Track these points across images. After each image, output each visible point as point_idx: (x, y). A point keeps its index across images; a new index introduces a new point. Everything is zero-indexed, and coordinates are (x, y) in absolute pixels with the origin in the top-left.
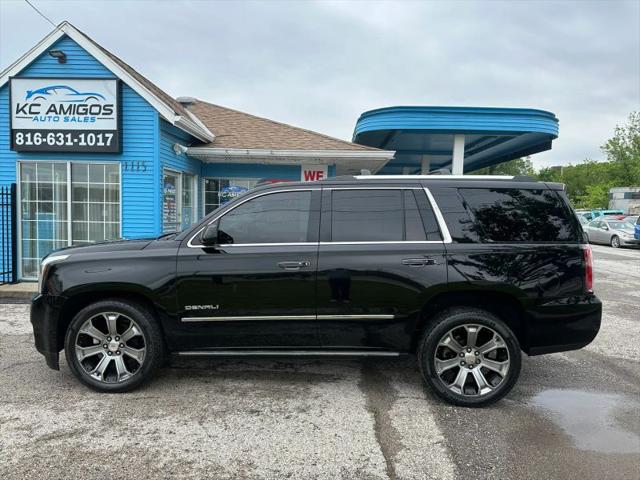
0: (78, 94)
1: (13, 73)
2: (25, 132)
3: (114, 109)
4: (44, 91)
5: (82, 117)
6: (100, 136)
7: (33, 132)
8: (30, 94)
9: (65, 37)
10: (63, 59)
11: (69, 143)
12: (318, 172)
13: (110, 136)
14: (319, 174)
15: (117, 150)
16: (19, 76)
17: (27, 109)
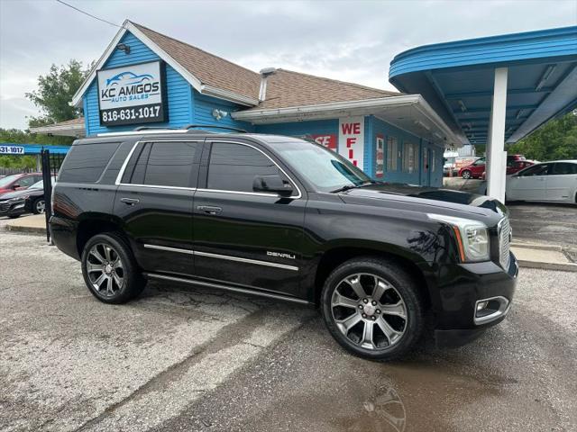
0: (137, 77)
1: (99, 68)
2: (107, 111)
3: (159, 85)
4: (116, 78)
5: (140, 95)
6: (152, 109)
7: (112, 110)
8: (109, 81)
9: (128, 33)
10: (128, 50)
11: (133, 117)
12: (355, 125)
13: (158, 108)
14: (356, 126)
15: (162, 120)
16: (105, 68)
17: (107, 94)
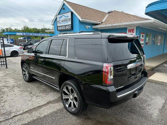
0: (65, 17)
1: (57, 14)
2: (59, 26)
3: (71, 19)
4: (61, 17)
5: (66, 22)
6: (69, 26)
7: (60, 26)
8: (59, 18)
9: (64, 4)
10: (64, 9)
11: (65, 28)
13: (70, 26)
14: (133, 30)
15: (71, 29)
16: (59, 14)
17: (59, 22)
